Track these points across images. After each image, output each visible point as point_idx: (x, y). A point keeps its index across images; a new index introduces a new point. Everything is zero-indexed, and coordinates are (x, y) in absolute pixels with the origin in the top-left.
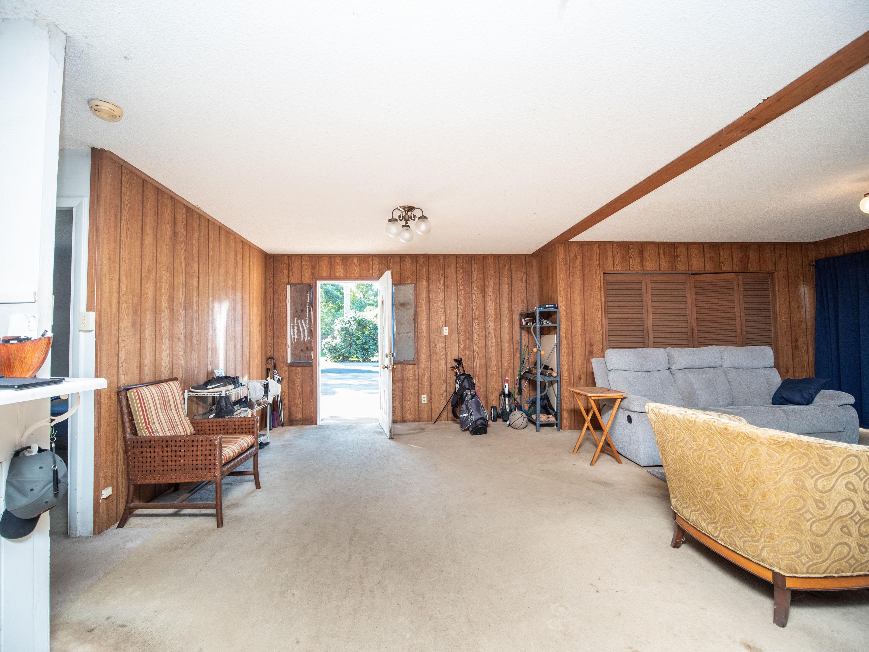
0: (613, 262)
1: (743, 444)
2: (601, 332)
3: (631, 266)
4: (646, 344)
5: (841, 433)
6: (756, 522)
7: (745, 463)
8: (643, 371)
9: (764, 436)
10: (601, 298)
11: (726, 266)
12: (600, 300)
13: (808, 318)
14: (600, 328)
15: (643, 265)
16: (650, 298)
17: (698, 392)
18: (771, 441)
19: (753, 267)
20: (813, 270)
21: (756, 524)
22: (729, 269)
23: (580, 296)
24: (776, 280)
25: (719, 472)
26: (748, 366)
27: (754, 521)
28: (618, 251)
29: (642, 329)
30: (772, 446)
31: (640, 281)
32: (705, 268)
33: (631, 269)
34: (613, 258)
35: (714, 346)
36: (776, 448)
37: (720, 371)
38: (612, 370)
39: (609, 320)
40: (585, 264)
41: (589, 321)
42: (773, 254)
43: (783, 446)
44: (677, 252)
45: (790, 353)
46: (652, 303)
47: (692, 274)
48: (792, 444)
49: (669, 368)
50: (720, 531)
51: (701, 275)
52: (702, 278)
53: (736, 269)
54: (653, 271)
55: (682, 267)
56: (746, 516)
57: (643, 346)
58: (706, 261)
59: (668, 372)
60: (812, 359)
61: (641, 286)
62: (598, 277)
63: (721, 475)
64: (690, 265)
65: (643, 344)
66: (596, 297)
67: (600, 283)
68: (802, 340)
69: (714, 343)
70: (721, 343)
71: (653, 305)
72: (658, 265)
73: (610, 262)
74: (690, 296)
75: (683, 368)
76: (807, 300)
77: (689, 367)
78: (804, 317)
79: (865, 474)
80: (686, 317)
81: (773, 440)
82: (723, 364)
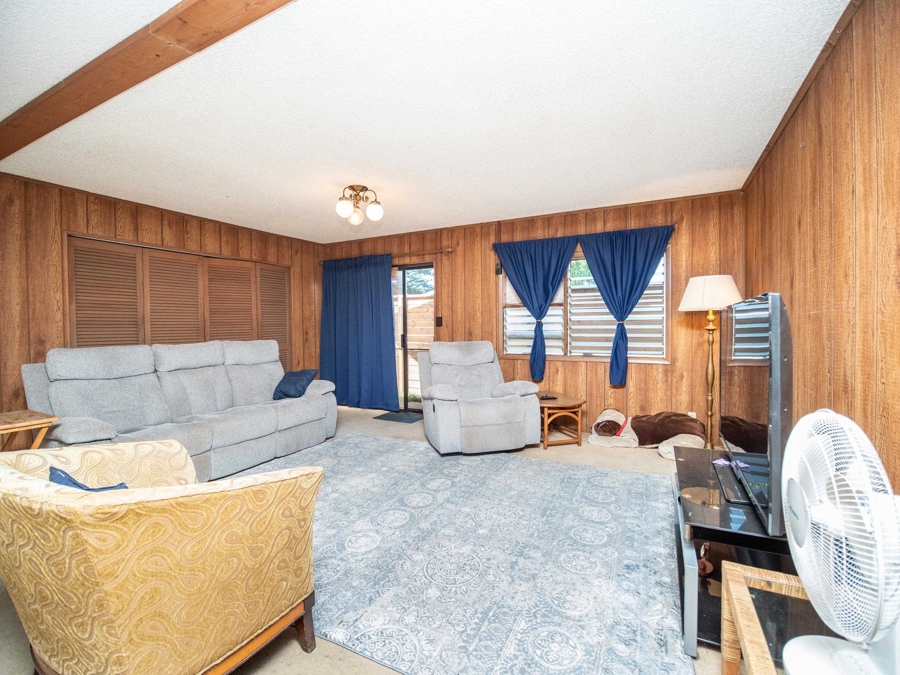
0: (88, 221)
1: (58, 529)
2: (61, 324)
3: (118, 232)
4: (141, 339)
5: (322, 420)
6: (98, 646)
7: (67, 560)
8: (113, 377)
9: (87, 511)
10: (63, 271)
11: (245, 253)
12: (60, 275)
13: (317, 313)
14: (59, 316)
15: (137, 234)
16: (147, 279)
17: (191, 397)
18: (98, 515)
19: (271, 258)
20: (321, 269)
21: (98, 649)
22: (247, 257)
23: (18, 264)
24: (292, 275)
25: (40, 578)
26: (253, 362)
27: (94, 646)
28: (96, 207)
29: (136, 320)
30: (103, 523)
31: (134, 256)
32: (221, 252)
33: (119, 237)
34: (87, 215)
35: (216, 341)
36: (111, 524)
37: (221, 370)
38: (56, 380)
39: (77, 305)
40: (30, 214)
41: (38, 305)
42: (290, 250)
43: (122, 517)
44: (186, 226)
45: (301, 345)
46: (151, 286)
47: (206, 256)
48: (138, 511)
49: (156, 371)
50: (63, 666)
51: (216, 259)
52: (217, 262)
53: (254, 258)
54: (153, 245)
55: (193, 246)
56: (84, 640)
57: (136, 342)
58: (223, 244)
59: (153, 377)
60: (318, 350)
61: (134, 262)
62: (58, 239)
63: (43, 583)
64: (203, 245)
65: (136, 339)
66: (52, 269)
67: (62, 248)
68: (311, 333)
69: (216, 338)
70: (226, 337)
71: (151, 289)
72: (159, 238)
73: (82, 222)
74: (202, 282)
75: (174, 369)
76: (317, 296)
77: (182, 367)
78: (314, 312)
79: (250, 515)
80: (197, 306)
81: (101, 513)
82: (226, 361)
